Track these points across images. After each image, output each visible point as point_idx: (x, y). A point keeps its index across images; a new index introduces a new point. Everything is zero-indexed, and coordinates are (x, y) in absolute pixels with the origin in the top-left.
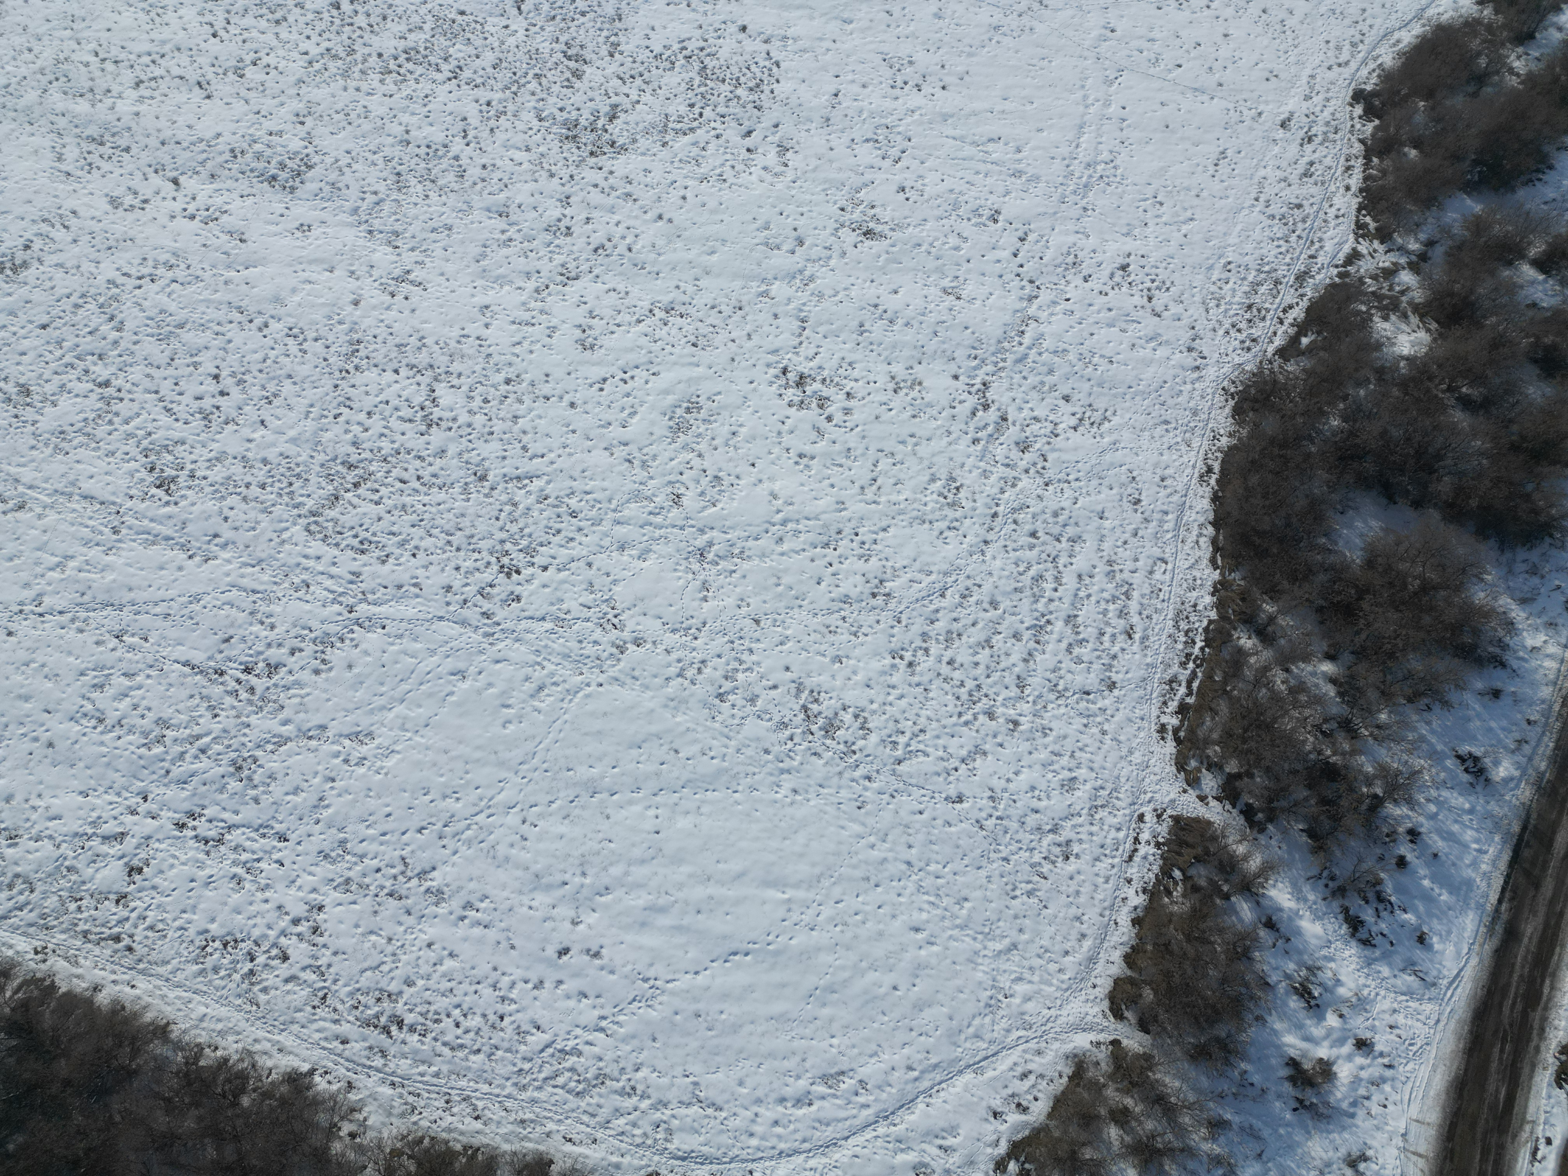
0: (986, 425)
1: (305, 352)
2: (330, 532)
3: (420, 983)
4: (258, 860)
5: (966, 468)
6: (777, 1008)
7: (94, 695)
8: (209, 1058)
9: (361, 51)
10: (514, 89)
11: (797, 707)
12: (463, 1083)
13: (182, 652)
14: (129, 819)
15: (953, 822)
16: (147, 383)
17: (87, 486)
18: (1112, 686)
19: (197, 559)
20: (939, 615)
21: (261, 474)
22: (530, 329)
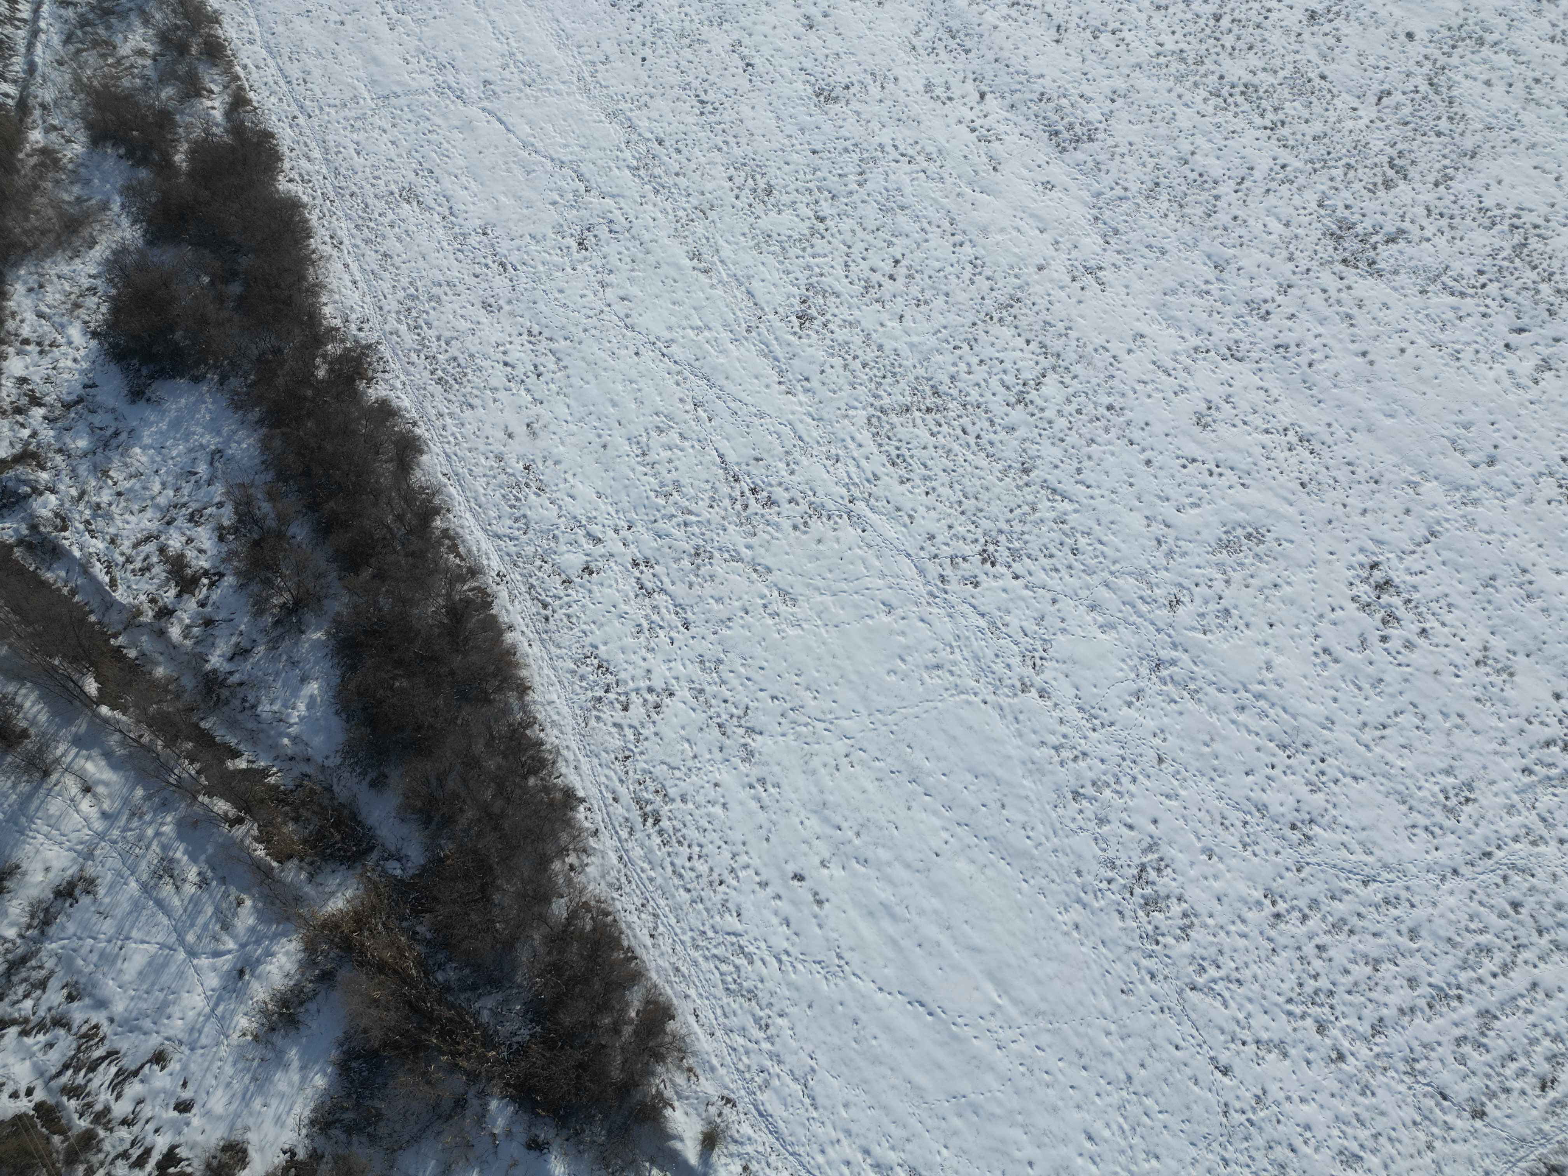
0: (1553, 765)
1: (973, 282)
2: (882, 433)
3: (690, 805)
4: (661, 627)
5: (1494, 788)
6: (920, 1079)
7: (653, 434)
8: (533, 733)
9: (1209, 65)
10: (1317, 166)
11: (1136, 861)
12: (662, 902)
13: (724, 446)
14: (610, 533)
15: (1202, 1084)
16: (848, 236)
17: (756, 285)
18: (1479, 1114)
19: (783, 387)
20: (1345, 897)
21: (870, 355)
22: (1164, 377)
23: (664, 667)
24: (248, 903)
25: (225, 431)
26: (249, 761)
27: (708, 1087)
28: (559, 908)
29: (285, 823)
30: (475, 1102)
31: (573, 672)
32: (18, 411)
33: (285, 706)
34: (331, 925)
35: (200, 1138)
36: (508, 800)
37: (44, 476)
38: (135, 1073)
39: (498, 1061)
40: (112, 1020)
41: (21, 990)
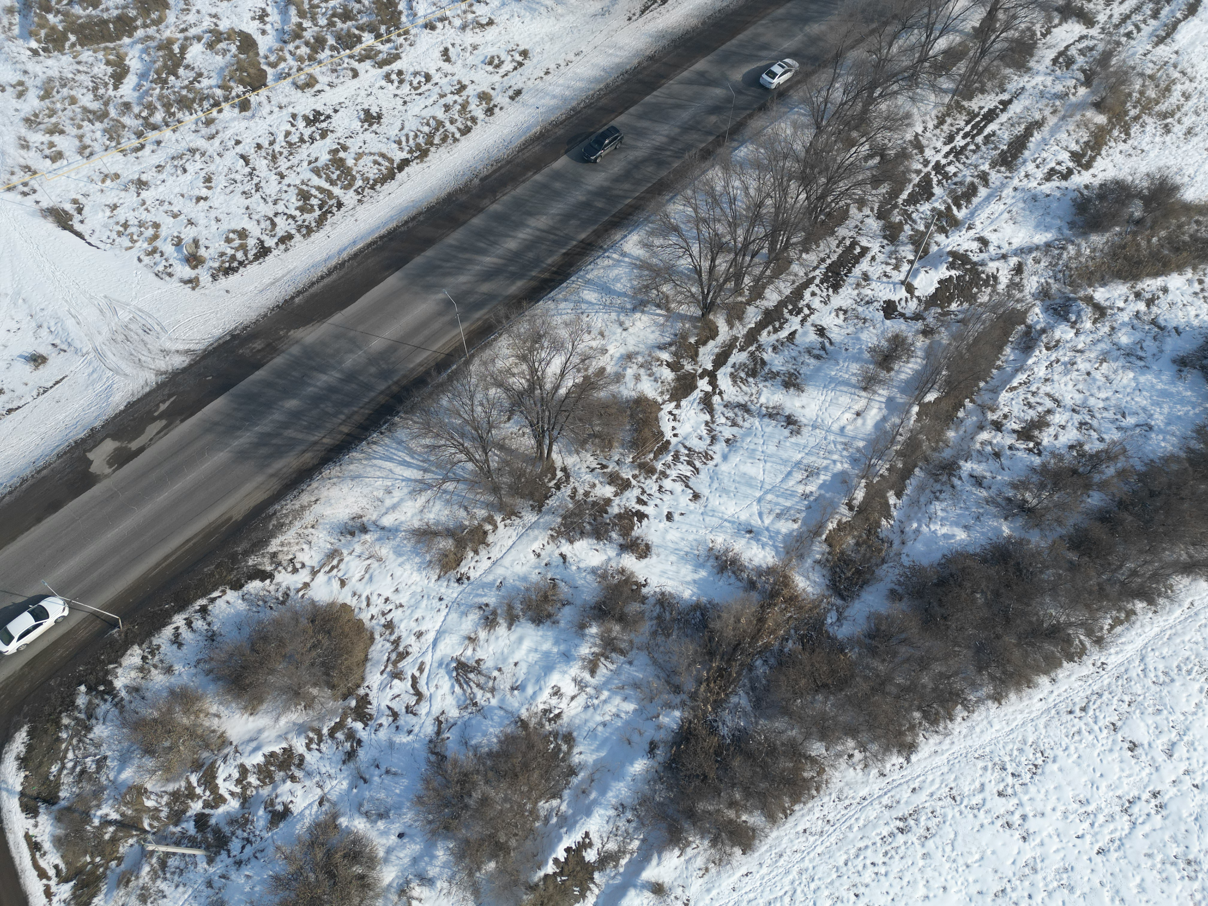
4: (1092, 825)
8: (960, 711)
14: (1183, 766)
23: (1051, 830)
24: (796, 526)
25: (1173, 428)
26: (895, 505)
27: (696, 886)
28: (817, 749)
29: (854, 537)
30: (677, 700)
31: (1025, 742)
32: (1138, 295)
33: (942, 519)
34: (786, 581)
35: (653, 530)
36: (898, 697)
37: (1088, 325)
38: (687, 486)
39: (705, 712)
40: (716, 466)
41: (731, 415)
